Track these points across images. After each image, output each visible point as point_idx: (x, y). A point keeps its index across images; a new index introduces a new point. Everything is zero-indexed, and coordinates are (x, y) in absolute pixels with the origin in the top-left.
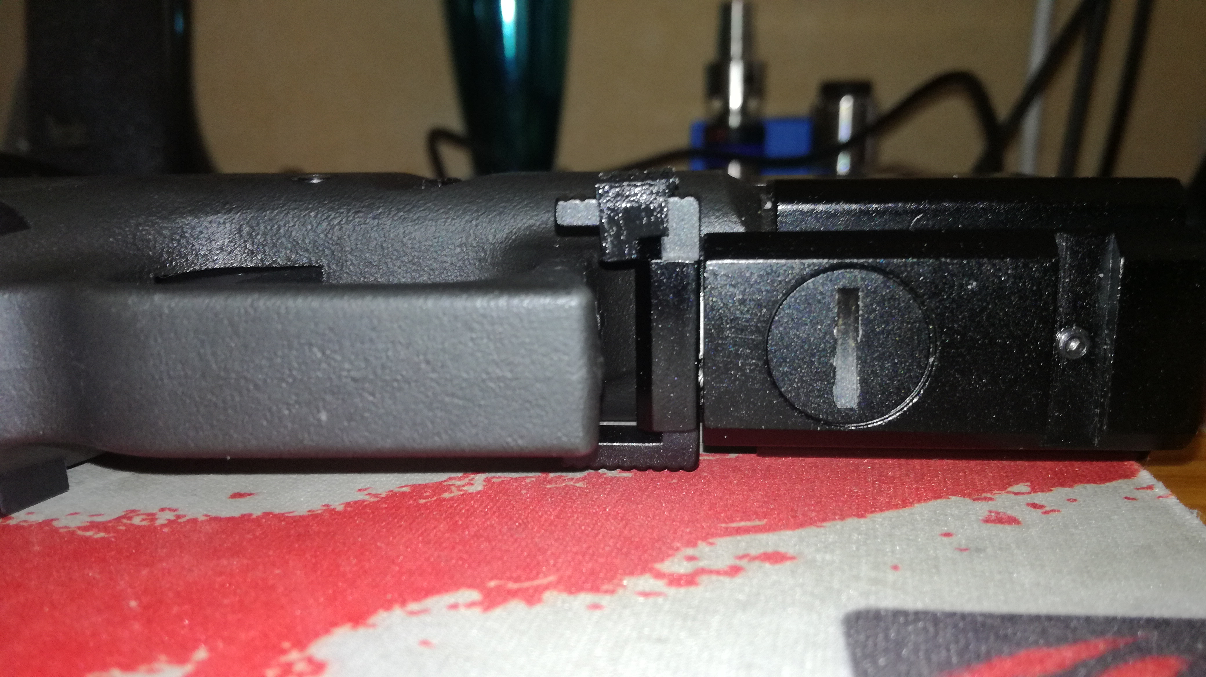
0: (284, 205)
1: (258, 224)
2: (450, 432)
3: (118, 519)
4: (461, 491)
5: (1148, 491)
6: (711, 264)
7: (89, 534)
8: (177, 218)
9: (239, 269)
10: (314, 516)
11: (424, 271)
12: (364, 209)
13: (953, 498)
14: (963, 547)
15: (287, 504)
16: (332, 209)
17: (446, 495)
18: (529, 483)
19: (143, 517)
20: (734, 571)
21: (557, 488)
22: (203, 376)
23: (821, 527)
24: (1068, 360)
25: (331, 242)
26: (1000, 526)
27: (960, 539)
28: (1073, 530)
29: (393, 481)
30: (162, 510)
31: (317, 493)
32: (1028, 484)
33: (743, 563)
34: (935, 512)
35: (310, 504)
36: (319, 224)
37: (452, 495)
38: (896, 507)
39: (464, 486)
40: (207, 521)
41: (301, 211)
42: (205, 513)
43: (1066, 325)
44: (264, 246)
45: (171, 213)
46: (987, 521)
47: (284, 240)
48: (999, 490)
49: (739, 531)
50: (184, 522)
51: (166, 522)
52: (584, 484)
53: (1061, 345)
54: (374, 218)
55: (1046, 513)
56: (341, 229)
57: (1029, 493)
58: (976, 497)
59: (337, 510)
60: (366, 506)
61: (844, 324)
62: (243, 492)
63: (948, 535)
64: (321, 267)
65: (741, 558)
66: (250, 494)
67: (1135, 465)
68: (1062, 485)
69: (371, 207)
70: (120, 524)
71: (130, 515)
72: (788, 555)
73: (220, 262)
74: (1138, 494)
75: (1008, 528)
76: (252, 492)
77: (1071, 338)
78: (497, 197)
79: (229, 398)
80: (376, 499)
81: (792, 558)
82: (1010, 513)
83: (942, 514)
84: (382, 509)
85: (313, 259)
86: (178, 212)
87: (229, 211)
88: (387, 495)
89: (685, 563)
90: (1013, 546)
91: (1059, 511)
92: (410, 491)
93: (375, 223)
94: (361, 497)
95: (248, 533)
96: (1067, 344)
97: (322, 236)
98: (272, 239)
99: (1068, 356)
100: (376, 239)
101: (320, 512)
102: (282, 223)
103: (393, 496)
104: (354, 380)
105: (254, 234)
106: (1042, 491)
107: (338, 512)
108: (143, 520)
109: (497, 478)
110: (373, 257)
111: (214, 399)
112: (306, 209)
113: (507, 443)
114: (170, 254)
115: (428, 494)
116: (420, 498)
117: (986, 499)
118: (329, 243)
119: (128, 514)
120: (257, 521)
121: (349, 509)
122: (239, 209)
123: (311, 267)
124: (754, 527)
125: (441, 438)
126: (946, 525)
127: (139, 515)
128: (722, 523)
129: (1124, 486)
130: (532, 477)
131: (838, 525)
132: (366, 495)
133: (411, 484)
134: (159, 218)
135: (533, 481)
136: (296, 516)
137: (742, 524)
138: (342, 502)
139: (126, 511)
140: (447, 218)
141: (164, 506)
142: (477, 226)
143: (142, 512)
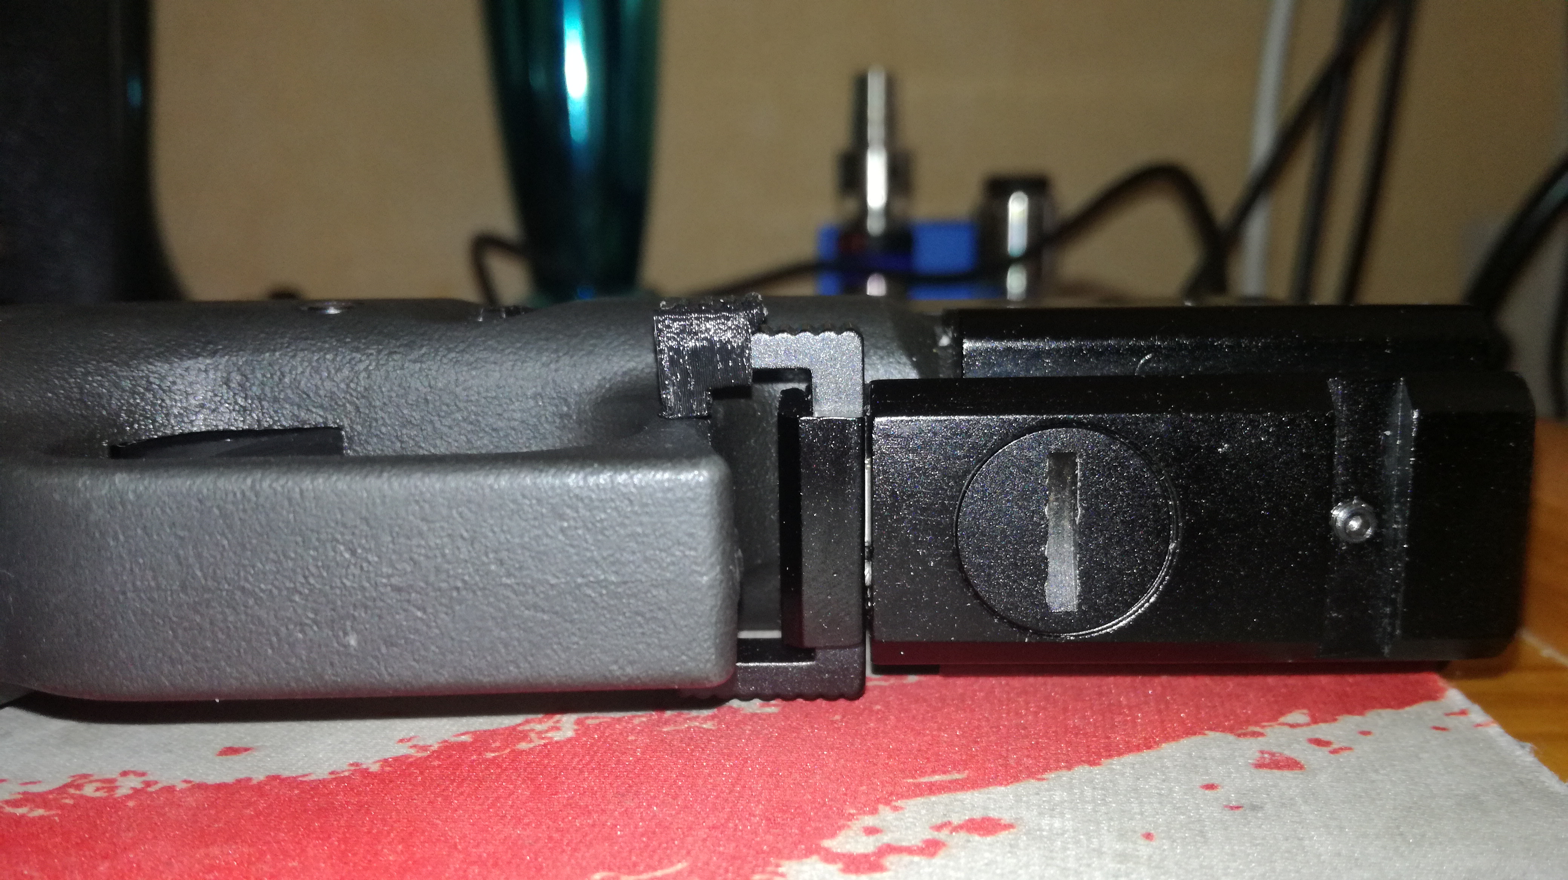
0: (290, 344)
1: (253, 371)
2: (530, 659)
3: (62, 790)
4: (543, 738)
5: (1462, 718)
6: (880, 421)
7: (20, 811)
8: (139, 364)
9: (226, 433)
10: (338, 779)
11: (485, 432)
12: (401, 349)
13: (1211, 734)
14: (1234, 804)
15: (301, 763)
16: (357, 350)
17: (523, 746)
18: (639, 725)
19: (99, 785)
20: (931, 848)
21: (678, 731)
22: (184, 588)
23: (1043, 779)
24: (1347, 544)
25: (354, 394)
26: (1277, 773)
27: (1229, 793)
28: (1374, 776)
29: (447, 727)
30: (125, 774)
31: (342, 746)
32: (1305, 711)
33: (942, 835)
34: (1190, 755)
35: (332, 762)
36: (338, 370)
37: (531, 745)
38: (1138, 749)
39: (547, 731)
40: (189, 789)
41: (313, 352)
42: (185, 777)
43: (1345, 498)
44: (260, 400)
45: (134, 356)
46: (1260, 765)
47: (289, 392)
48: (1268, 721)
49: (933, 789)
50: (156, 792)
51: (130, 792)
52: (714, 725)
53: (1339, 524)
54: (415, 361)
55: (1335, 752)
56: (369, 377)
57: (1308, 725)
58: (1240, 732)
59: (371, 770)
60: (411, 764)
61: (1057, 500)
62: (236, 746)
63: (1210, 787)
64: (340, 428)
65: (939, 828)
66: (246, 750)
67: (1441, 682)
68: (1350, 712)
69: (410, 346)
70: (65, 795)
71: (80, 782)
72: (1003, 822)
73: (199, 424)
74: (1450, 722)
75: (1287, 773)
76: (250, 745)
77: (1352, 516)
78: (584, 331)
79: (220, 617)
80: (425, 754)
81: (1010, 826)
82: (1287, 753)
83: (1200, 757)
84: (434, 768)
85: (330, 417)
86: (142, 355)
87: (213, 354)
88: (439, 747)
89: (864, 838)
90: (1299, 800)
91: (1350, 749)
92: (471, 740)
93: (417, 369)
94: (403, 750)
95: (246, 808)
96: (1346, 523)
97: (343, 386)
98: (272, 391)
99: (1349, 539)
100: (417, 389)
101: (347, 774)
102: (287, 369)
103: (448, 748)
104: (398, 589)
105: (248, 384)
106: (1325, 721)
107: (372, 773)
108: (98, 789)
109: (593, 718)
110: (414, 414)
111: (198, 619)
112: (320, 350)
113: (610, 671)
114: (130, 413)
115: (498, 744)
116: (486, 750)
117: (1255, 734)
118: (351, 395)
119: (74, 781)
120: (259, 789)
121: (388, 769)
122: (227, 351)
123: (327, 428)
124: (951, 782)
125: (518, 667)
126: (1207, 774)
127: (91, 782)
128: (908, 777)
129: (1430, 712)
130: (640, 718)
131: (1065, 775)
132: (411, 747)
133: (472, 730)
134: (117, 364)
135: (643, 722)
136: (313, 781)
137: (937, 778)
138: (377, 759)
139: (73, 776)
140: (516, 360)
141: (127, 768)
142: (556, 370)
143: (95, 778)
